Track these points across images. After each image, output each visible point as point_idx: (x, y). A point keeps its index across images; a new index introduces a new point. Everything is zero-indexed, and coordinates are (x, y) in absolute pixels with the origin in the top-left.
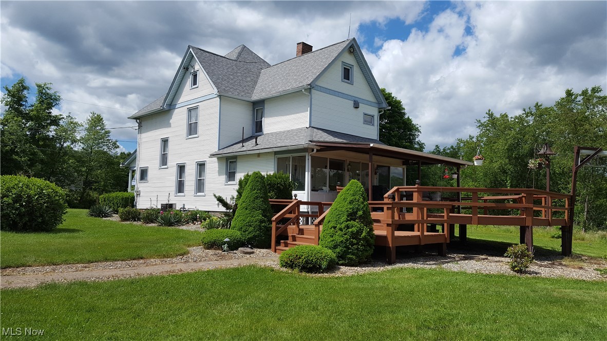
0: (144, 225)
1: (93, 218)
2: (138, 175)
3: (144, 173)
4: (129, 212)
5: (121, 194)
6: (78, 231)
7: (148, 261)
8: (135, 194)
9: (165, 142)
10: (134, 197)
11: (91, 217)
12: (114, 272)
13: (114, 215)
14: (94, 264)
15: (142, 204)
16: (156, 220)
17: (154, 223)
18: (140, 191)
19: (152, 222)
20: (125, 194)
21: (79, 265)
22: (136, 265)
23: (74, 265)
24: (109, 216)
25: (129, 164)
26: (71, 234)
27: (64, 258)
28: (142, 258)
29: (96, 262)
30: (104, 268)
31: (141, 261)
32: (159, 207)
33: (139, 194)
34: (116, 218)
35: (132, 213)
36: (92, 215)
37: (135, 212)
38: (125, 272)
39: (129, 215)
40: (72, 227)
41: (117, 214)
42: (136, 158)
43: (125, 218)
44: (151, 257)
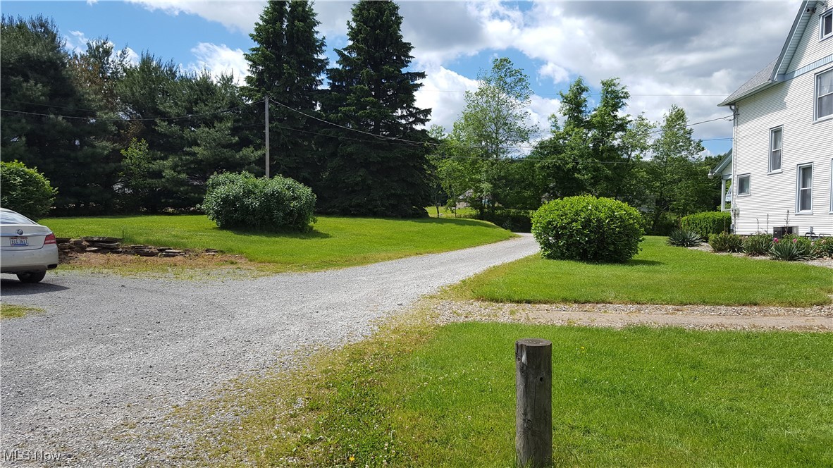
0: (749, 257)
1: (675, 247)
2: (735, 186)
3: (744, 184)
4: (725, 240)
5: (710, 215)
6: (659, 263)
7: (766, 309)
8: (732, 213)
9: (777, 132)
10: (730, 218)
11: (672, 247)
12: (718, 320)
13: (703, 244)
14: (688, 306)
15: (744, 227)
16: (767, 251)
17: (764, 255)
18: (739, 209)
19: (761, 253)
20: (717, 215)
21: (669, 307)
22: (748, 313)
23: (662, 306)
24: (696, 246)
25: (721, 171)
26: (651, 267)
27: (649, 295)
28: (755, 305)
29: (690, 304)
30: (703, 313)
31: (755, 308)
32: (771, 232)
33: (738, 214)
34: (706, 248)
35: (729, 241)
36: (673, 244)
37: (733, 239)
38: (734, 322)
39: (725, 243)
40: (649, 259)
41: (707, 242)
42: (731, 161)
43: (720, 247)
44: (770, 304)
